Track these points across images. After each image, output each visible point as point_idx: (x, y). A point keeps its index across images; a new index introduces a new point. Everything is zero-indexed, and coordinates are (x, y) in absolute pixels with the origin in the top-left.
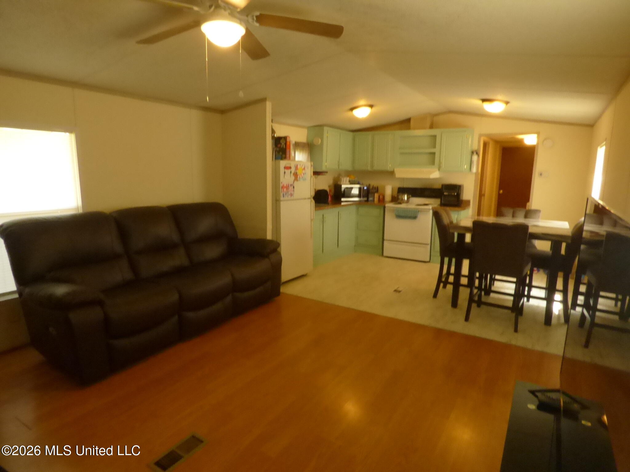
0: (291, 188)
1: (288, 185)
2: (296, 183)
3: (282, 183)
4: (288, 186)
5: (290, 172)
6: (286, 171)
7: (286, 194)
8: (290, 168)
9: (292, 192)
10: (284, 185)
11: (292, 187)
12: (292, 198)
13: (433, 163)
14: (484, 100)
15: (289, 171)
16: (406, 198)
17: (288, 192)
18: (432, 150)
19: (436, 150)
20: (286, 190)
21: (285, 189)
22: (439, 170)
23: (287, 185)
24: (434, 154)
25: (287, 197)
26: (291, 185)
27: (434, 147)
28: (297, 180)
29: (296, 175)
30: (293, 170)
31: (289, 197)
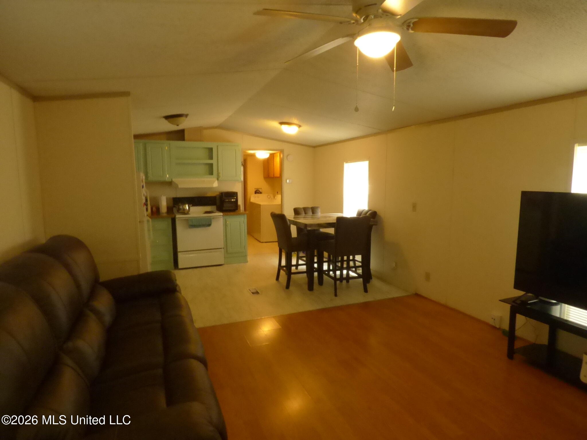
13: (211, 173)
14: (282, 123)
16: (187, 208)
18: (210, 162)
19: (214, 161)
22: (218, 179)
24: (211, 165)
27: (211, 158)
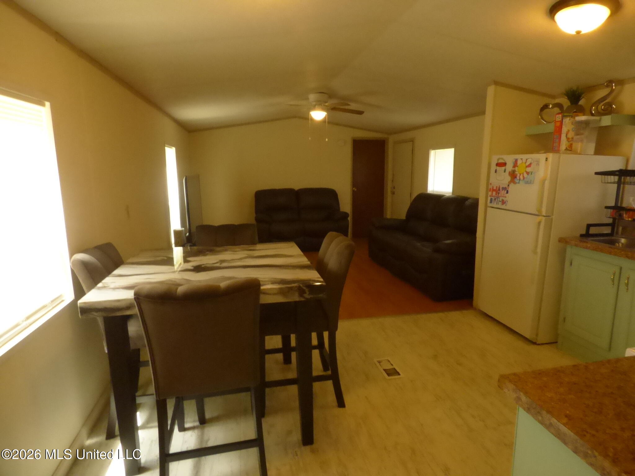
0: (503, 192)
1: (499, 188)
2: (512, 185)
3: (491, 184)
4: (499, 190)
5: (504, 170)
6: (498, 168)
7: (495, 199)
8: (504, 164)
9: (505, 199)
10: (493, 187)
11: (506, 192)
12: (503, 207)
15: (503, 168)
17: (498, 197)
20: (496, 194)
21: (494, 193)
23: (497, 187)
25: (497, 204)
26: (504, 189)
28: (515, 183)
29: (513, 175)
30: (509, 167)
31: (500, 206)
